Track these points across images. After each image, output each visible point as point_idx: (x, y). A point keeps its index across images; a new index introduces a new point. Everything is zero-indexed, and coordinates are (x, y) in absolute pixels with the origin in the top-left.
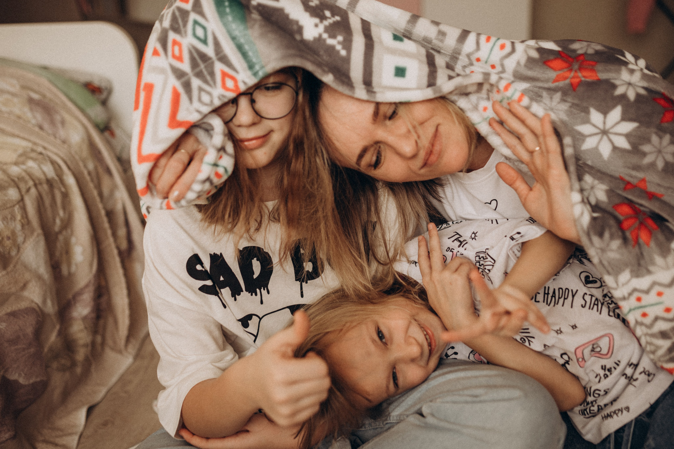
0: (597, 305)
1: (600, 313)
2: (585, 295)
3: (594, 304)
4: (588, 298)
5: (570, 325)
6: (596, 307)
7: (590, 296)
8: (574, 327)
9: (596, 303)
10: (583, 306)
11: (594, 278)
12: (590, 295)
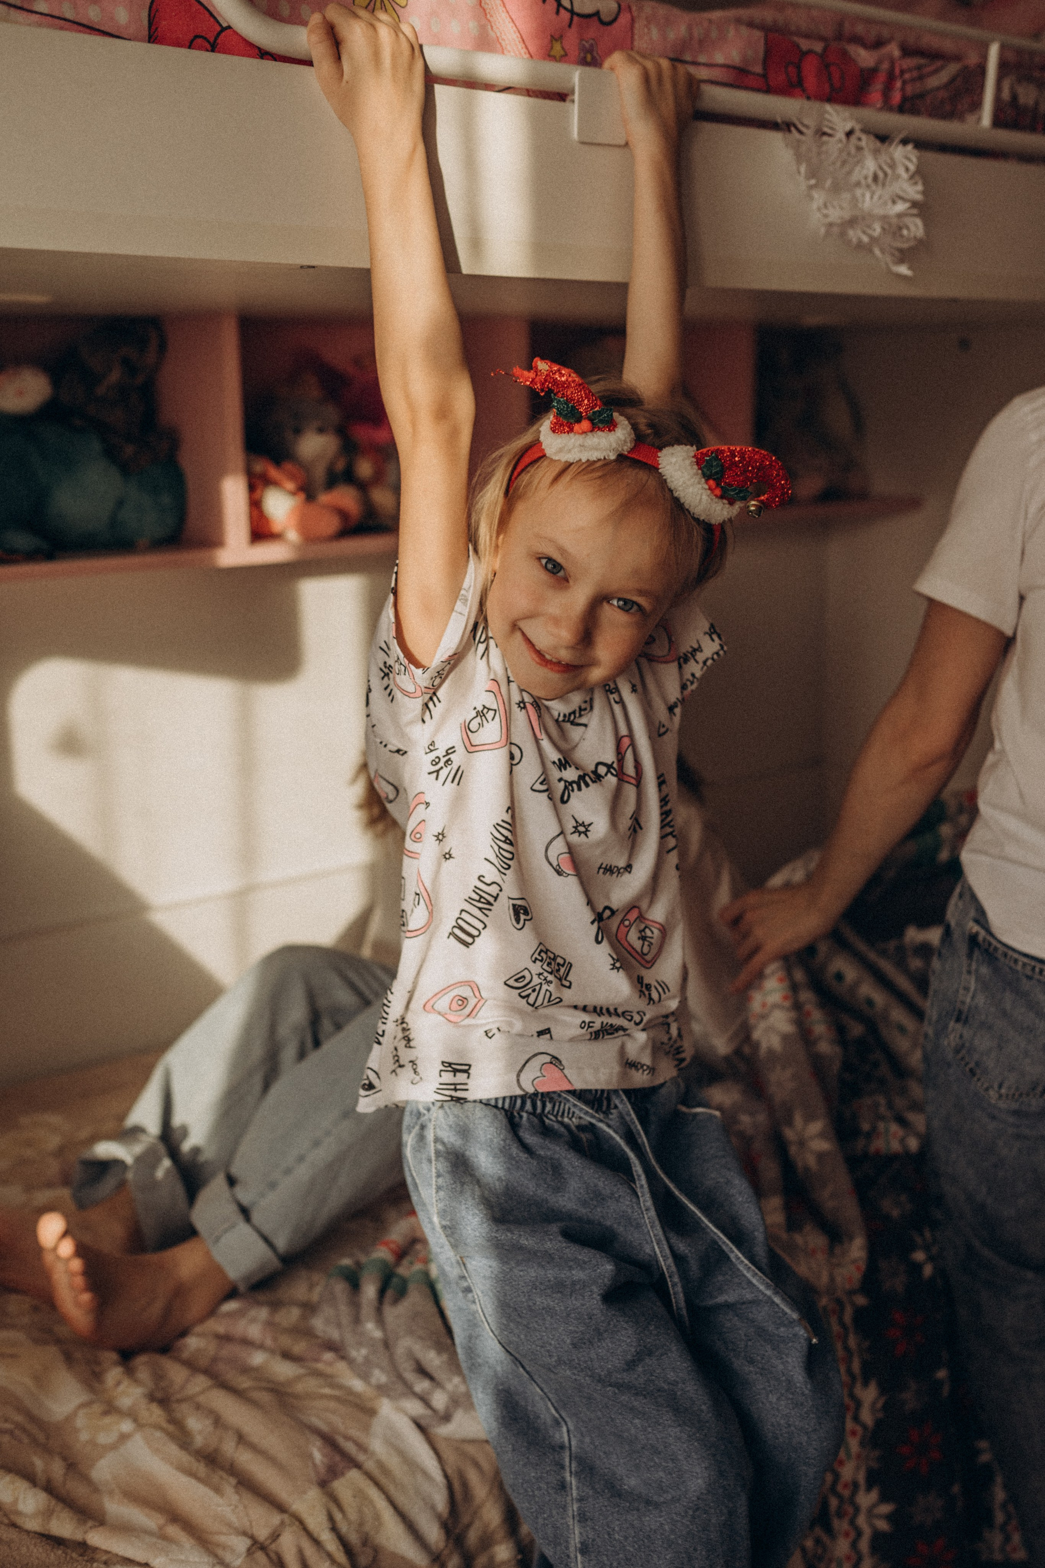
0: (479, 901)
1: (466, 900)
2: (499, 888)
3: (481, 897)
4: (494, 890)
5: (451, 849)
6: (477, 898)
7: (495, 895)
8: (447, 856)
9: (482, 900)
10: (482, 878)
11: (524, 924)
12: (498, 895)
